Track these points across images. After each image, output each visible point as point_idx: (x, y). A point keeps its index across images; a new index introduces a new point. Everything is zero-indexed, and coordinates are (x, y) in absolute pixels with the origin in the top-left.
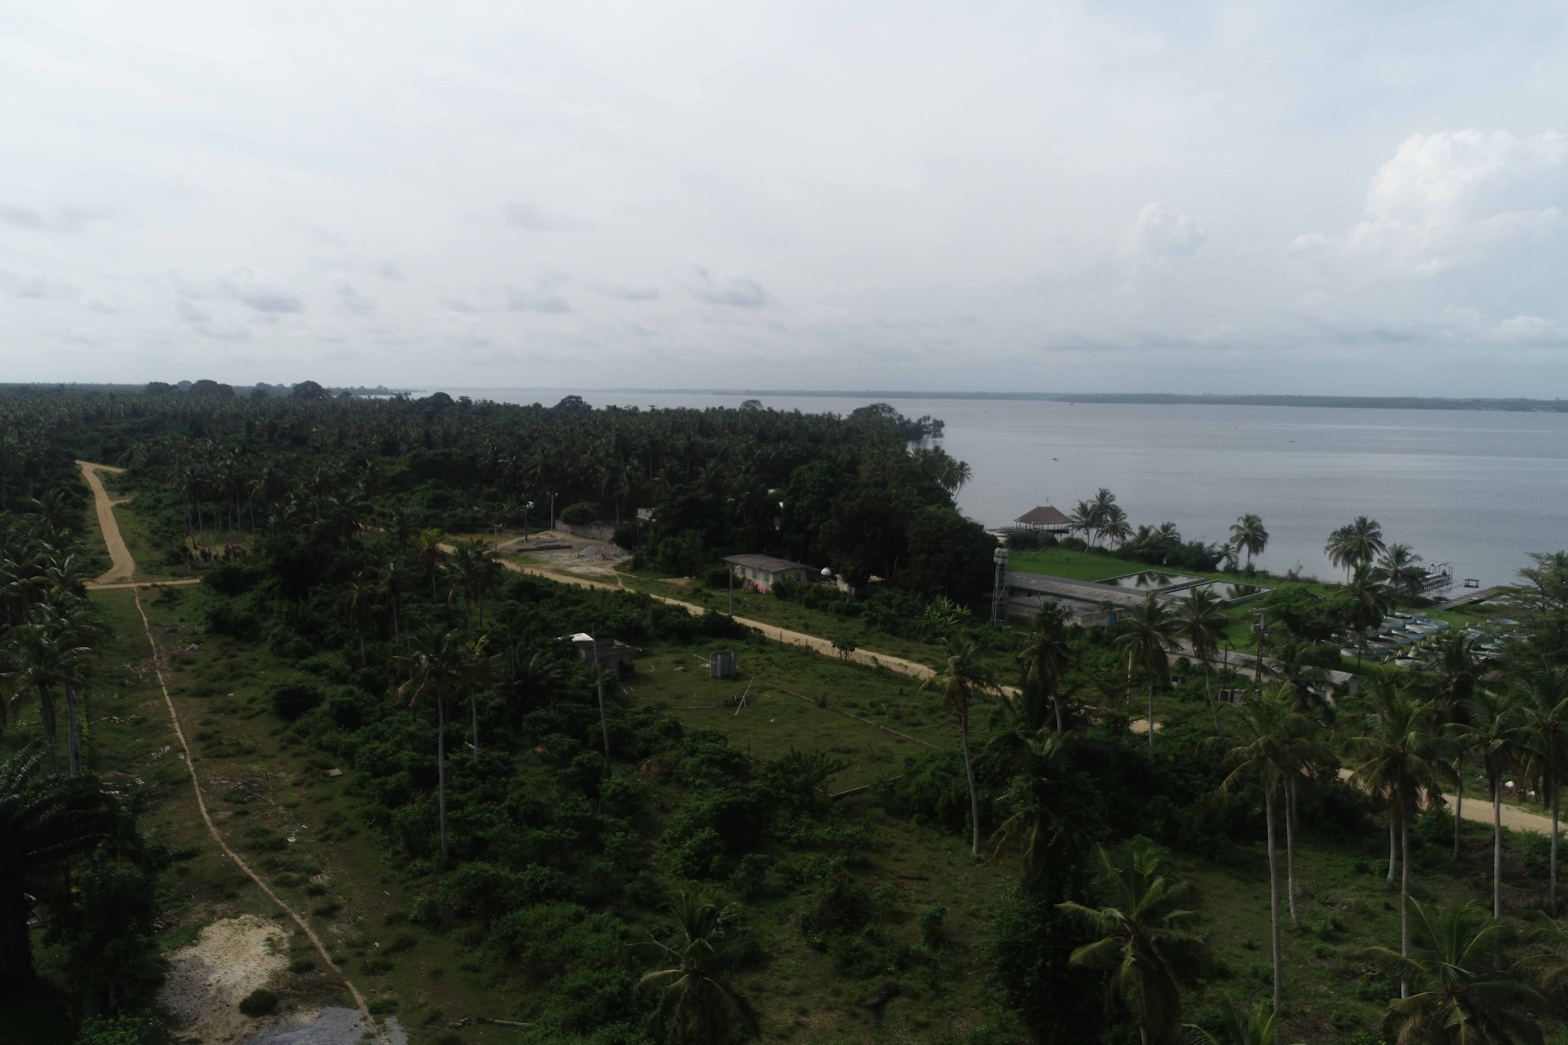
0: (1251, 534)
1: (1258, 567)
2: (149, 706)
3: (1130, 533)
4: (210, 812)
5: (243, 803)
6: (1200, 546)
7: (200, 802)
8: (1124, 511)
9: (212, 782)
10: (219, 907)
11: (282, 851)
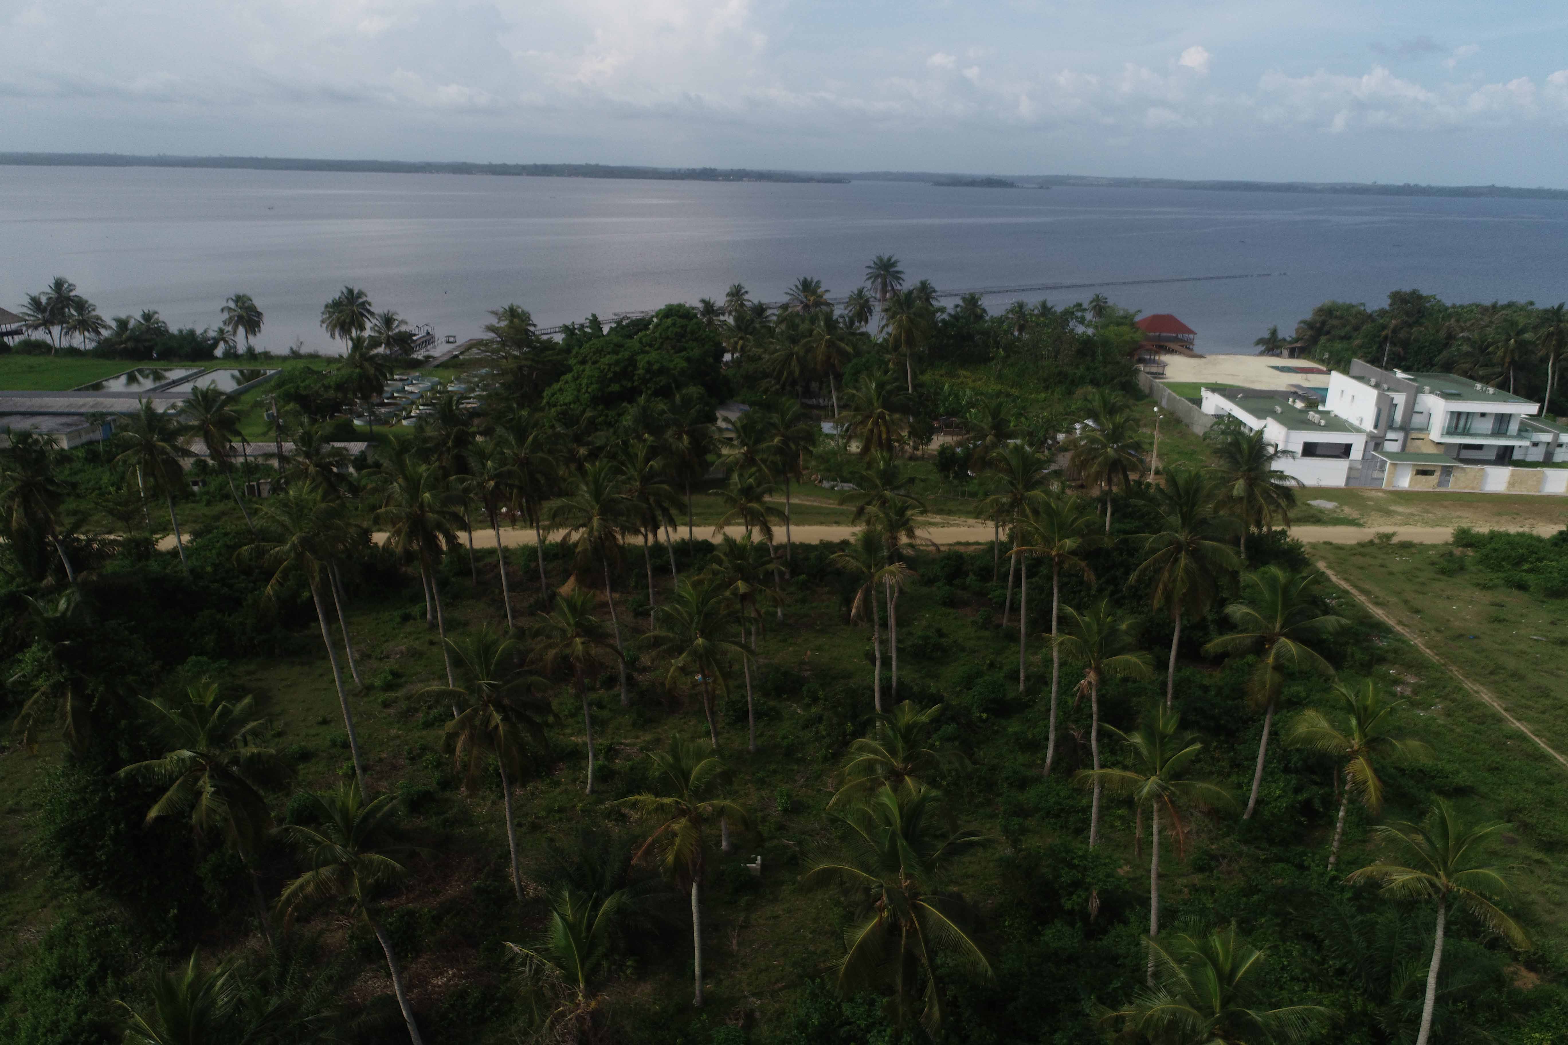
0: (244, 314)
1: (259, 349)
3: (105, 327)
6: (192, 333)
8: (91, 301)
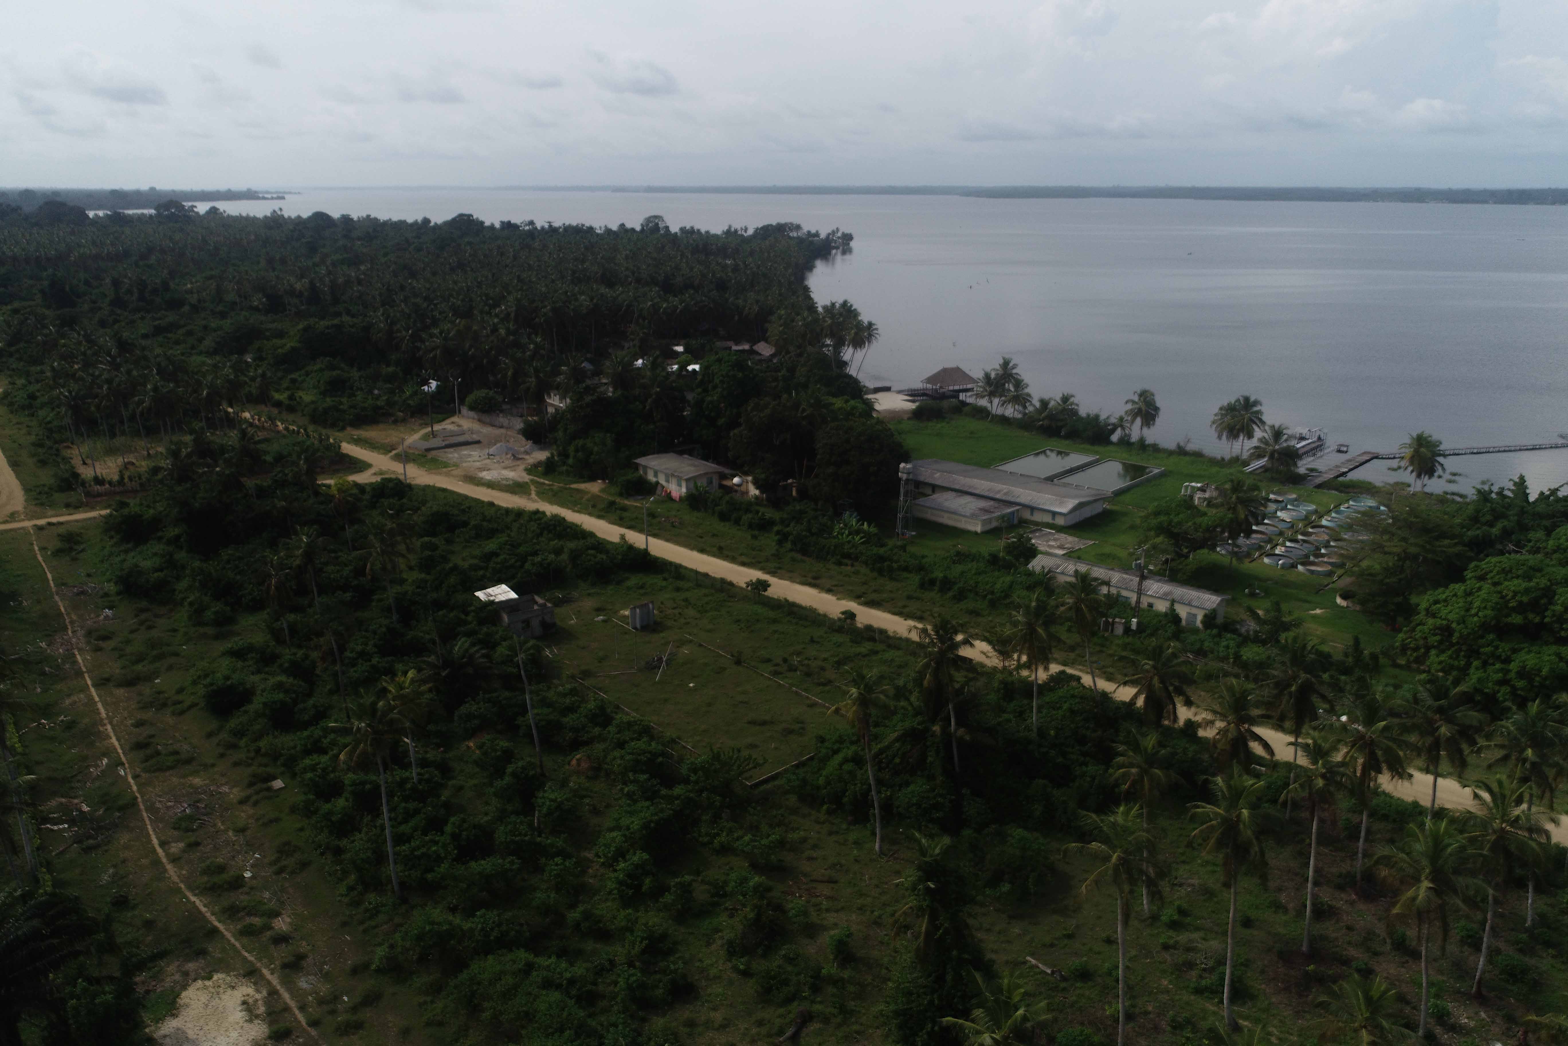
0: (1143, 409)
1: (1149, 440)
2: (75, 702)
3: (1032, 404)
4: (162, 844)
5: (193, 831)
6: (1097, 417)
7: (151, 833)
8: (1026, 380)
9: (158, 805)
10: (191, 966)
11: (241, 890)
